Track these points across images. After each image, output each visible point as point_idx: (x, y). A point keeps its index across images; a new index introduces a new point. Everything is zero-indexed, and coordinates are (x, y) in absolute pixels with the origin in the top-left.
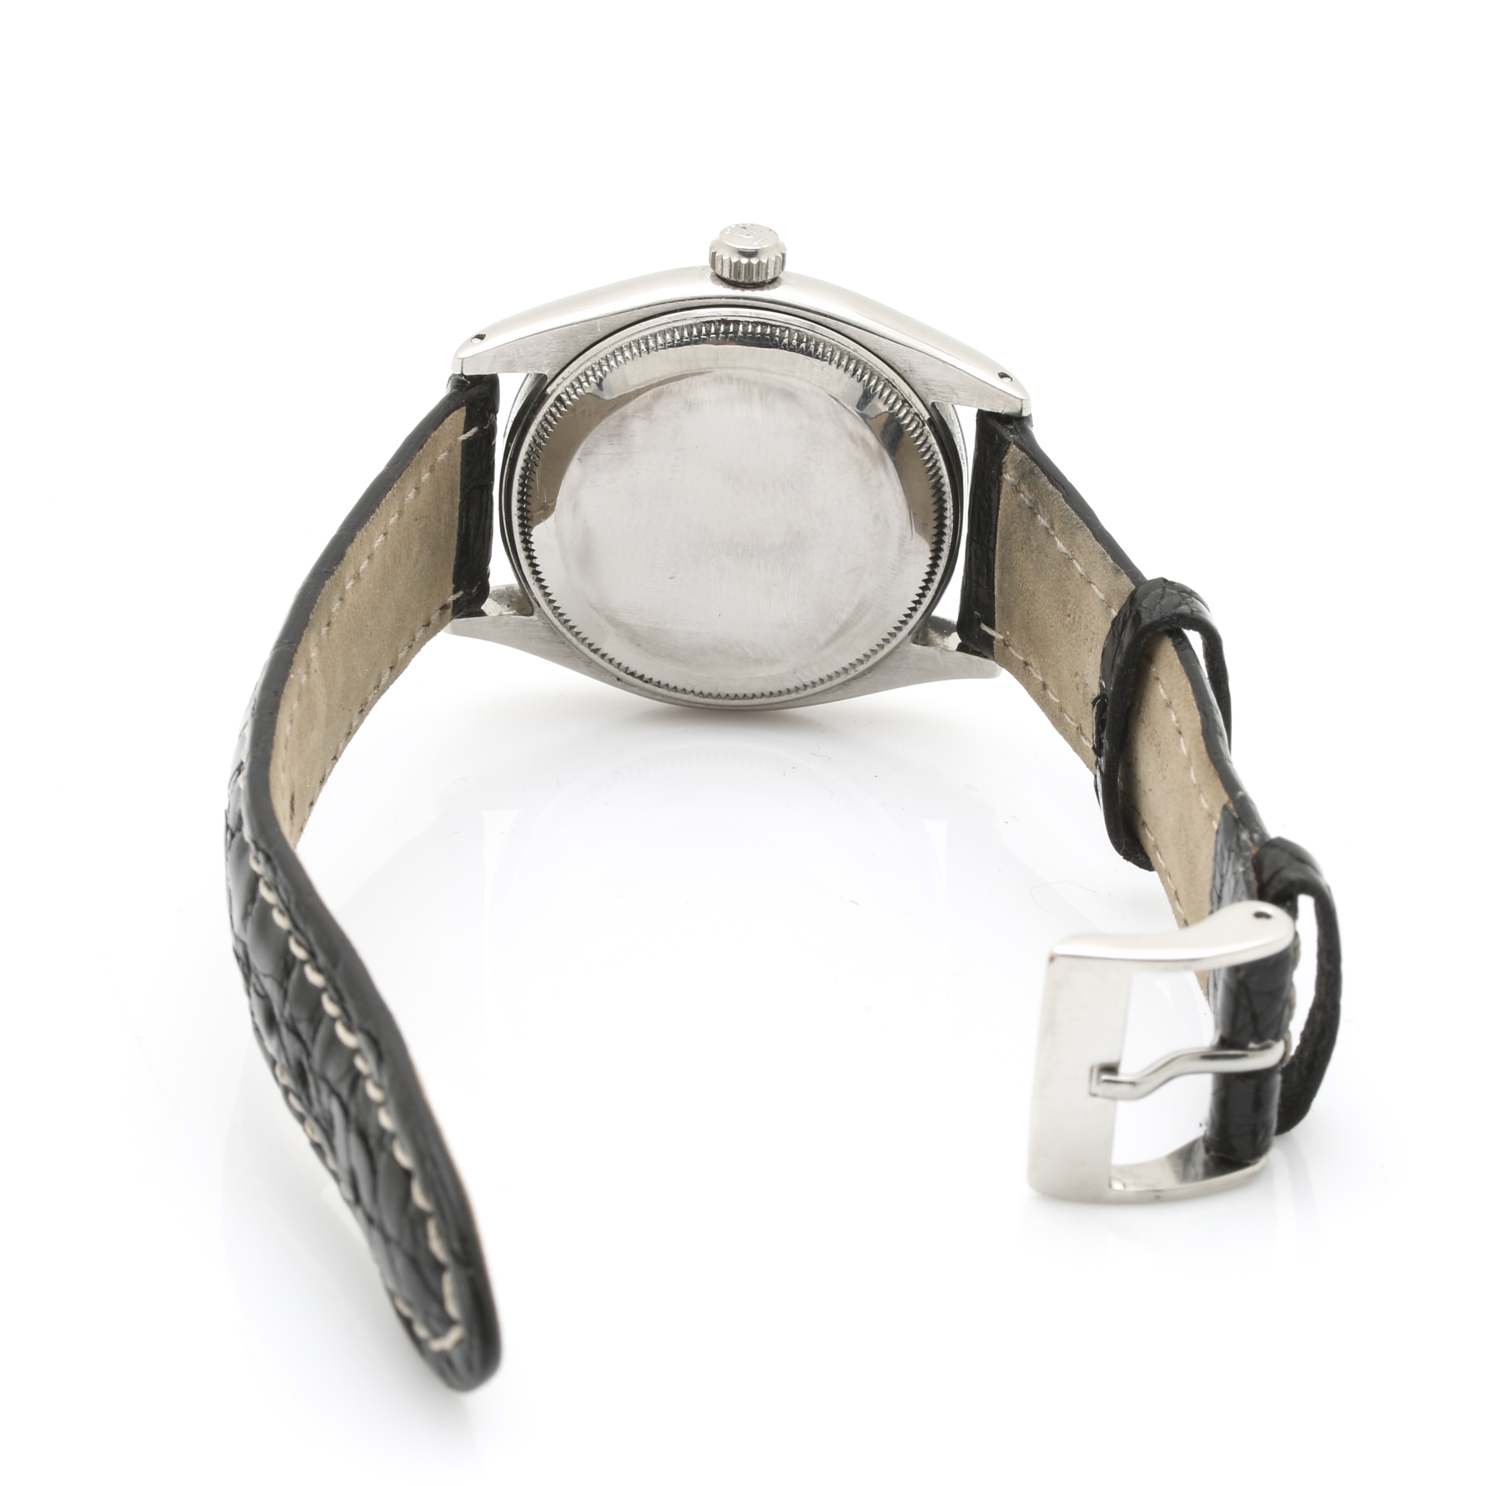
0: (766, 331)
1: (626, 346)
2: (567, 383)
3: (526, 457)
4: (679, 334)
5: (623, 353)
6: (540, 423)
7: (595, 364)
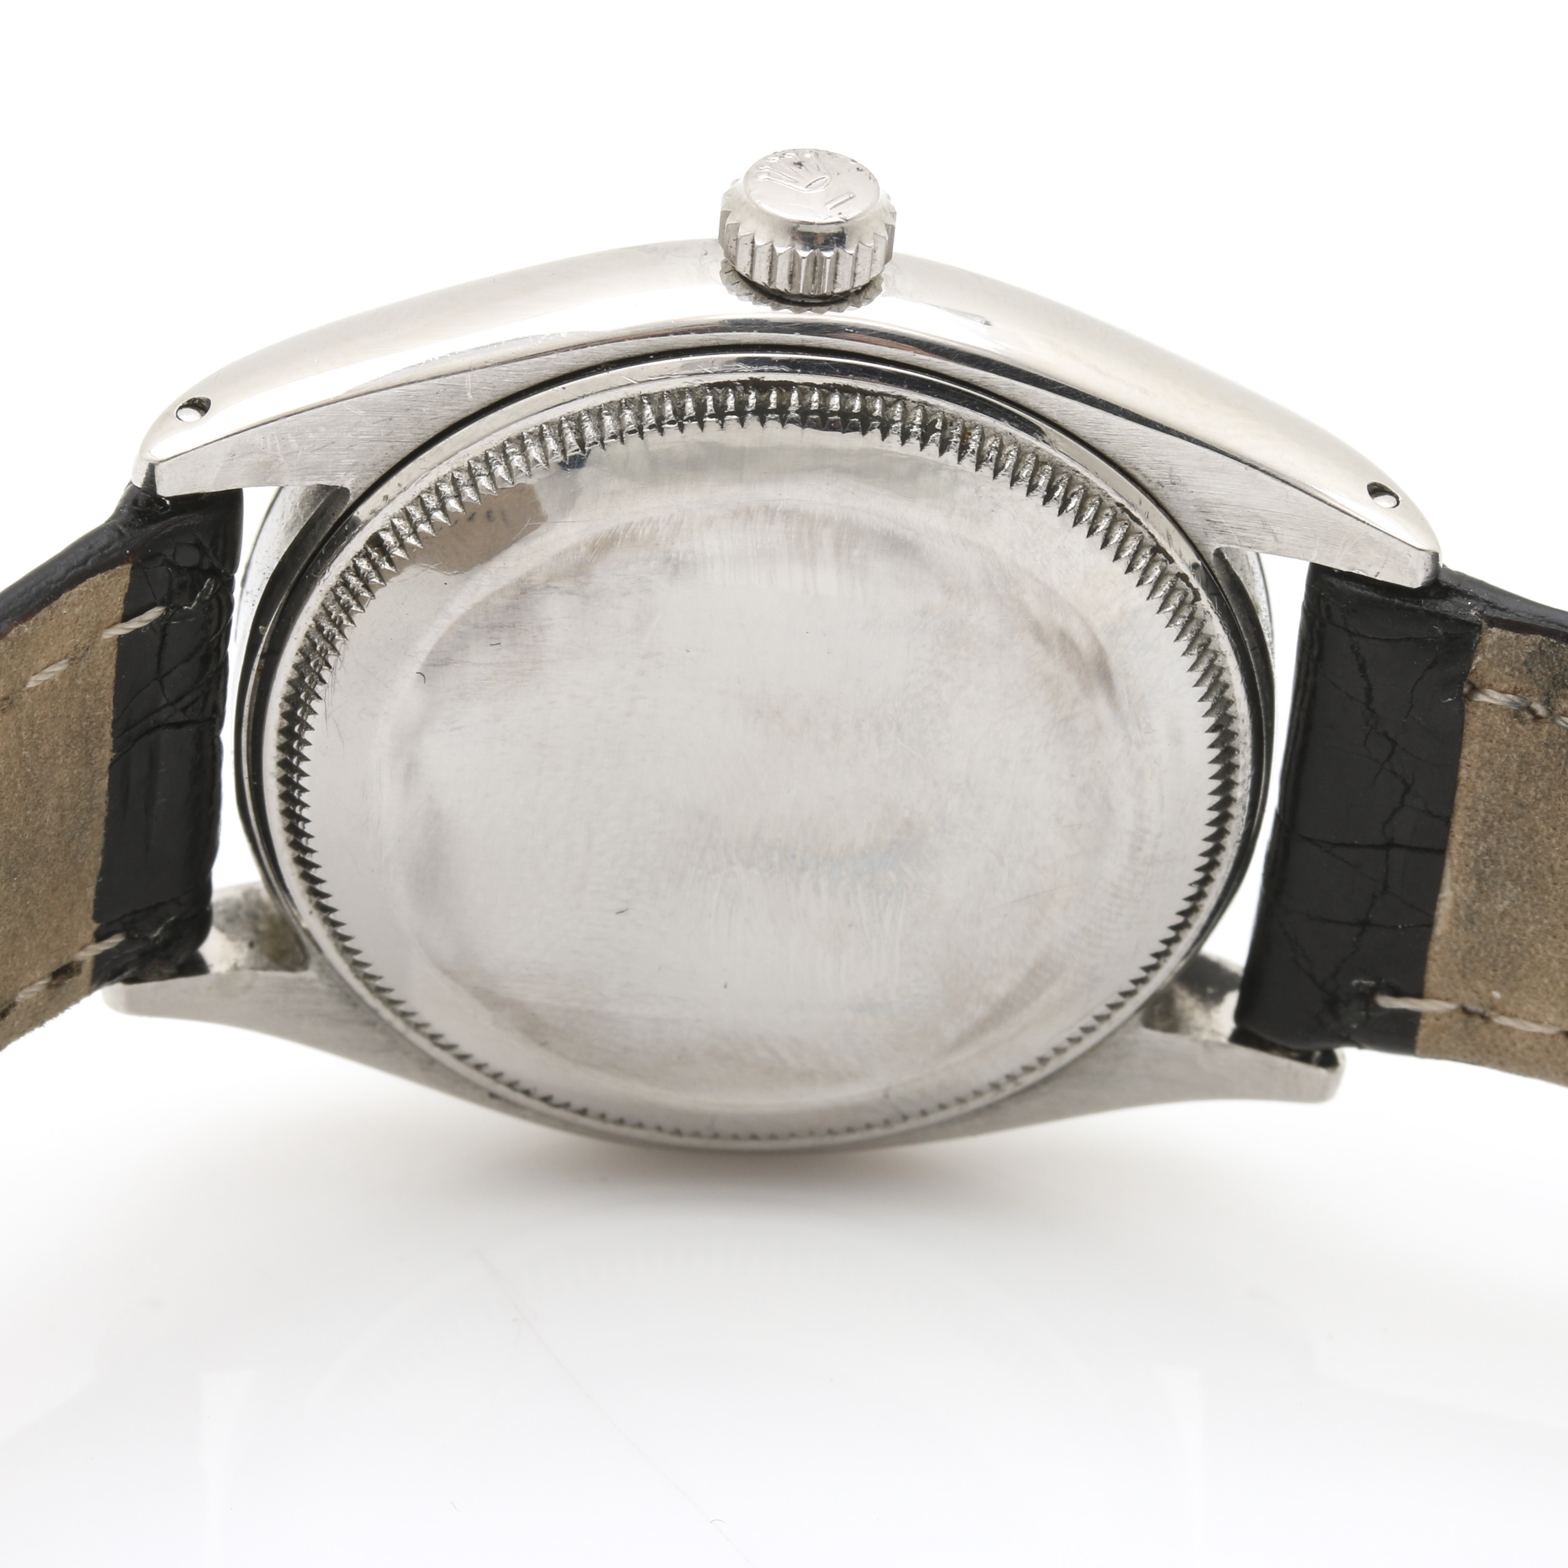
0: (853, 407)
1: (530, 433)
2: (395, 507)
3: (298, 659)
4: (653, 412)
5: (523, 450)
6: (333, 590)
7: (458, 470)
